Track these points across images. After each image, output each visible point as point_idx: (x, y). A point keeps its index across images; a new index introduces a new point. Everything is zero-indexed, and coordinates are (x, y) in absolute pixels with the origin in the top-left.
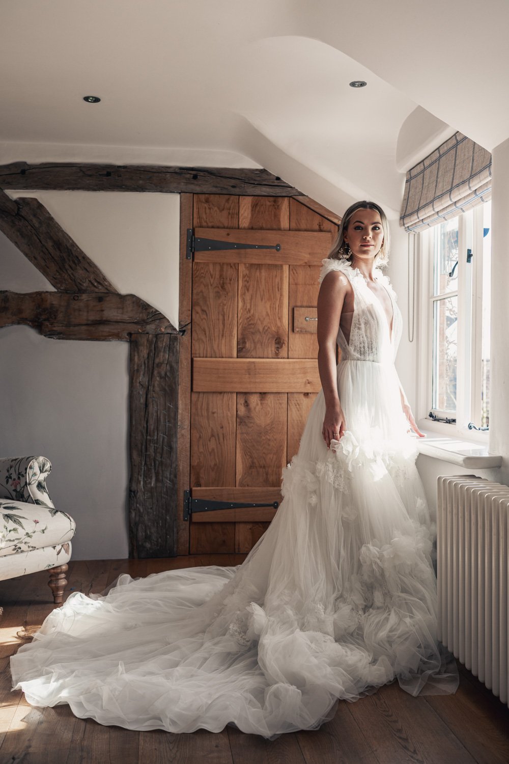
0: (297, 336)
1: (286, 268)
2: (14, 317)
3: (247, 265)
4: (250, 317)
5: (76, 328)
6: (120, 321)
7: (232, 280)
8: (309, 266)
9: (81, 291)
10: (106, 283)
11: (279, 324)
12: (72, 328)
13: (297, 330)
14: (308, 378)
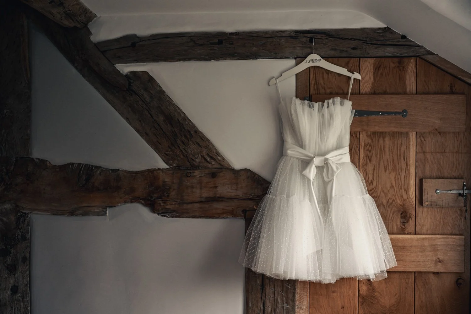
0: (425, 209)
1: (412, 135)
2: (127, 196)
3: (369, 133)
4: (373, 189)
5: (189, 206)
6: (233, 197)
7: (353, 149)
8: (439, 133)
9: (194, 167)
10: (220, 158)
11: (405, 197)
12: (185, 205)
13: (427, 203)
14: (439, 256)
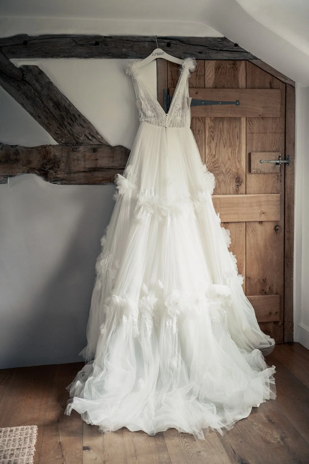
0: (253, 175)
1: (243, 120)
2: (25, 167)
3: (212, 118)
4: (215, 161)
5: (76, 175)
6: (111, 168)
7: (200, 131)
8: (262, 118)
9: (78, 144)
10: (99, 137)
11: (238, 166)
12: (72, 175)
13: (254, 170)
14: (263, 210)
